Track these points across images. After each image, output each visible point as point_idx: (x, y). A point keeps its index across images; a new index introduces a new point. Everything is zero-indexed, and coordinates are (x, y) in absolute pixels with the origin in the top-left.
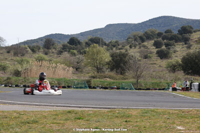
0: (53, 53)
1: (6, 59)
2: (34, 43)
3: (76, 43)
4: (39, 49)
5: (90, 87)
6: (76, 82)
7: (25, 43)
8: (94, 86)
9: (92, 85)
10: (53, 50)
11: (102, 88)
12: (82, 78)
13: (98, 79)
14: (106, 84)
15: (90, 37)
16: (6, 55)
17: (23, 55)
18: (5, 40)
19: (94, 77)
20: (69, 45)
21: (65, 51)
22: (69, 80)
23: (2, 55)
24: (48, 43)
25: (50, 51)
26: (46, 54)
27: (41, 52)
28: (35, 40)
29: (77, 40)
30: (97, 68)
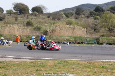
0: (82, 18)
1: (46, 22)
2: (70, 10)
3: (100, 11)
4: (72, 15)
5: (98, 43)
6: (88, 39)
7: (63, 10)
8: (101, 42)
9: (100, 42)
10: (83, 16)
11: (107, 44)
12: (94, 37)
13: (106, 38)
14: (111, 41)
15: (111, 6)
16: (47, 19)
17: (59, 19)
18: (47, 8)
19: (102, 36)
20: (94, 12)
21: (91, 16)
22: (83, 38)
23: (44, 19)
24: (79, 11)
25: (80, 16)
26: (76, 18)
27: (73, 17)
28: (71, 8)
29: (101, 8)
30: (109, 29)
